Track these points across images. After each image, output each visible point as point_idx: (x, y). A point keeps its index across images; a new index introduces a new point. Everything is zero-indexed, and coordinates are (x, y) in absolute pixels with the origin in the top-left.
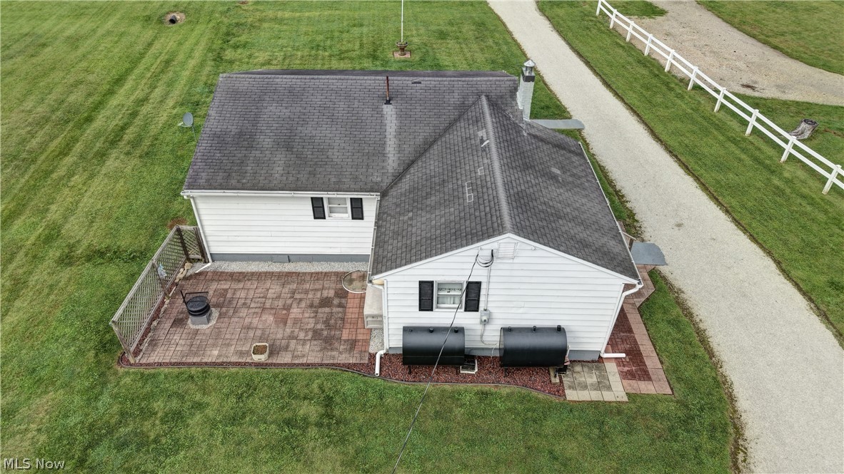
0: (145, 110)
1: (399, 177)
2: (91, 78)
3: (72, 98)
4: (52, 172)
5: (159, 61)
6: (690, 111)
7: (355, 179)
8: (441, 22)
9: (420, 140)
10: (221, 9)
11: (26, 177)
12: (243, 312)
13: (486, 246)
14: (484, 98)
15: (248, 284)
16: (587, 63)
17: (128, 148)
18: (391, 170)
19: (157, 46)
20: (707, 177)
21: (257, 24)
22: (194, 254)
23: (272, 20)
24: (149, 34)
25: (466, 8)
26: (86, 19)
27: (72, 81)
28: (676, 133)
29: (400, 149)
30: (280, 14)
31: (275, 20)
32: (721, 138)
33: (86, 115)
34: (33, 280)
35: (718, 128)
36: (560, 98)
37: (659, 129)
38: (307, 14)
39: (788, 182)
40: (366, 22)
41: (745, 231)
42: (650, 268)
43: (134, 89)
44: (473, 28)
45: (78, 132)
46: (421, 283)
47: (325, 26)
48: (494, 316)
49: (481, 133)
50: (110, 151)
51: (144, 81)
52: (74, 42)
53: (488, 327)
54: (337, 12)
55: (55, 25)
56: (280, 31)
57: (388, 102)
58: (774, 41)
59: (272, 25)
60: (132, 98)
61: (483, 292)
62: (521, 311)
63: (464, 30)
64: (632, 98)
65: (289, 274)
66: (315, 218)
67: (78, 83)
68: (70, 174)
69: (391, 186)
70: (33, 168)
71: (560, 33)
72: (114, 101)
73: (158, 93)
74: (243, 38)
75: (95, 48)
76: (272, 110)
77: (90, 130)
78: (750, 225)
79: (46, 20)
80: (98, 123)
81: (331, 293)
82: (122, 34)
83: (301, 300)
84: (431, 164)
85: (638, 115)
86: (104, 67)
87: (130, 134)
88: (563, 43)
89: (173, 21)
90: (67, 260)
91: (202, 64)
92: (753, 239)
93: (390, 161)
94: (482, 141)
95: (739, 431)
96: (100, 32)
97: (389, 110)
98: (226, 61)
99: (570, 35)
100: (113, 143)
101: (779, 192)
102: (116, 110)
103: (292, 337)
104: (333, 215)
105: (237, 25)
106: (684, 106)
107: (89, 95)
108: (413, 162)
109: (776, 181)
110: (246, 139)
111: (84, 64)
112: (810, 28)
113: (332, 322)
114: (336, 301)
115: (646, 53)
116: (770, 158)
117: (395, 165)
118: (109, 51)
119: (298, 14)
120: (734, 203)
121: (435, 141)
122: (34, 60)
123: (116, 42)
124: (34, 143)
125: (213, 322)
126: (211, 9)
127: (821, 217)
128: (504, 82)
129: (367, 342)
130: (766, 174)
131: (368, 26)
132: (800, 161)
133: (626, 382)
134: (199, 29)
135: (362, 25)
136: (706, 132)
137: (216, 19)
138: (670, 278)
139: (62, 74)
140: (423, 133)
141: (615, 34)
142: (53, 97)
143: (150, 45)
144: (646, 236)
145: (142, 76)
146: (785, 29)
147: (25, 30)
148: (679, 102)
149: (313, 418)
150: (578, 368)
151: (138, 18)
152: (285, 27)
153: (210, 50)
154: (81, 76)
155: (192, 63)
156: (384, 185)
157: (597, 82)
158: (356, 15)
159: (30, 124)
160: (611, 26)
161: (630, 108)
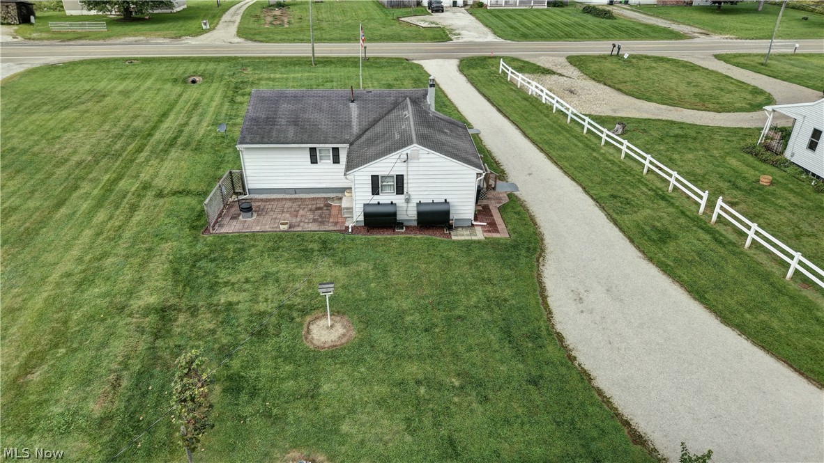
0: (187, 129)
1: (359, 136)
2: (145, 113)
3: (135, 124)
4: (135, 159)
5: (189, 104)
6: (551, 123)
7: (335, 138)
8: (389, 79)
9: (371, 119)
10: (228, 73)
11: (118, 162)
12: (272, 213)
13: (404, 152)
14: (408, 99)
15: (273, 203)
16: (489, 100)
17: (181, 147)
18: (355, 134)
19: (185, 97)
20: (554, 153)
21: (256, 82)
22: (239, 190)
23: (267, 79)
24: (178, 89)
25: (407, 71)
26: (130, 81)
27: (132, 115)
28: (540, 134)
29: (360, 123)
30: (272, 76)
31: (269, 79)
32: (568, 135)
33: (147, 133)
34: (142, 204)
35: (567, 131)
36: (468, 119)
37: (529, 132)
38: (292, 75)
39: (602, 154)
40: (335, 80)
41: (569, 176)
42: (508, 193)
43: (176, 119)
44: (412, 82)
45: (145, 141)
46: (372, 176)
47: (306, 82)
48: (412, 197)
49: (406, 112)
50: (170, 149)
51: (182, 115)
52: (126, 93)
53: (410, 205)
54: (314, 74)
55: (108, 85)
56: (274, 85)
57: (353, 102)
58: (620, 86)
59: (268, 82)
60: (176, 124)
61: (405, 181)
62: (426, 193)
63: (405, 84)
64: (515, 117)
65: (295, 199)
66: (312, 163)
67: (136, 116)
68: (147, 160)
69: (355, 141)
70: (121, 159)
71: (472, 84)
72: (165, 125)
73: (194, 120)
74: (248, 90)
75: (142, 97)
76: (285, 107)
77: (153, 140)
78: (573, 173)
79: (100, 82)
80: (157, 136)
81: (322, 205)
82: (159, 89)
83: (304, 208)
84: (378, 128)
85: (517, 126)
86: (152, 108)
87: (181, 140)
88: (474, 89)
89: (194, 82)
90: (160, 195)
91: (222, 104)
92: (573, 179)
93: (355, 130)
94: (405, 115)
95: (543, 250)
96: (143, 88)
97: (353, 106)
98: (238, 103)
99: (479, 85)
100: (171, 145)
101: (596, 159)
102: (168, 130)
103: (301, 221)
104: (322, 161)
105: (242, 82)
106: (548, 121)
107: (146, 122)
108: (367, 130)
109: (595, 154)
110: (271, 121)
111: (138, 106)
112: (645, 78)
113: (323, 216)
114: (325, 208)
115: (530, 93)
116: (596, 144)
117: (358, 131)
118: (153, 99)
119: (285, 76)
120: (566, 164)
121: (380, 119)
122: (101, 104)
123: (157, 94)
124: (117, 147)
125: (254, 218)
126: (221, 73)
127: (616, 169)
128: (421, 91)
129: (344, 222)
130: (590, 151)
131: (337, 82)
132: (613, 145)
133: (485, 234)
134: (215, 85)
135: (332, 81)
136: (559, 133)
137: (225, 79)
138: (519, 196)
139: (123, 112)
140: (373, 116)
141: (512, 84)
142: (122, 123)
143: (180, 95)
144: (510, 180)
145: (179, 112)
146: (628, 79)
147: (88, 88)
148: (546, 119)
149: (316, 248)
150: (460, 229)
151: (168, 80)
152: (277, 83)
153: (225, 97)
154: (138, 112)
155: (214, 104)
156: (351, 140)
157: (493, 110)
158: (328, 76)
159: (110, 137)
160: (509, 79)
161: (513, 122)
